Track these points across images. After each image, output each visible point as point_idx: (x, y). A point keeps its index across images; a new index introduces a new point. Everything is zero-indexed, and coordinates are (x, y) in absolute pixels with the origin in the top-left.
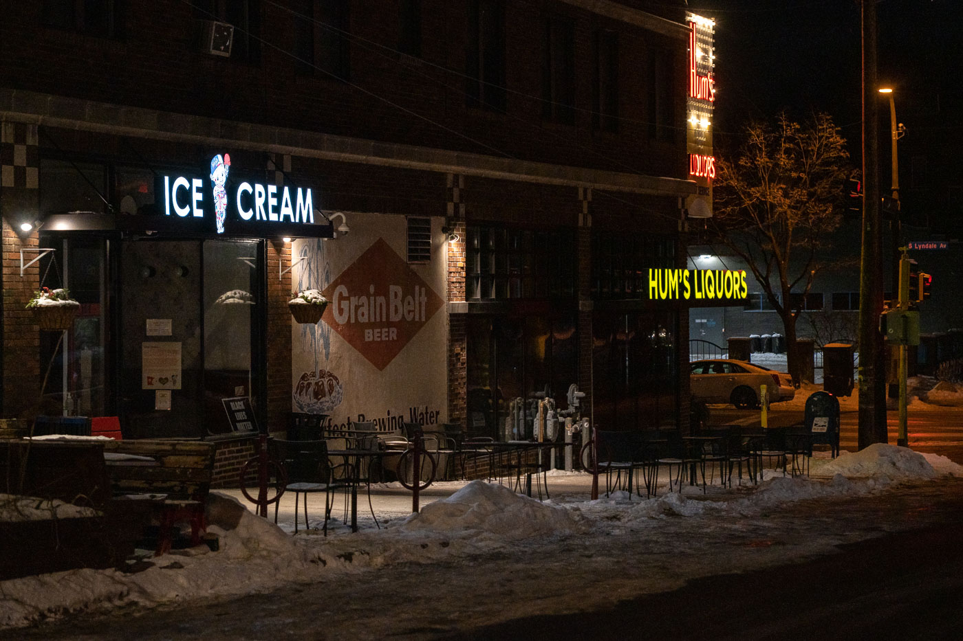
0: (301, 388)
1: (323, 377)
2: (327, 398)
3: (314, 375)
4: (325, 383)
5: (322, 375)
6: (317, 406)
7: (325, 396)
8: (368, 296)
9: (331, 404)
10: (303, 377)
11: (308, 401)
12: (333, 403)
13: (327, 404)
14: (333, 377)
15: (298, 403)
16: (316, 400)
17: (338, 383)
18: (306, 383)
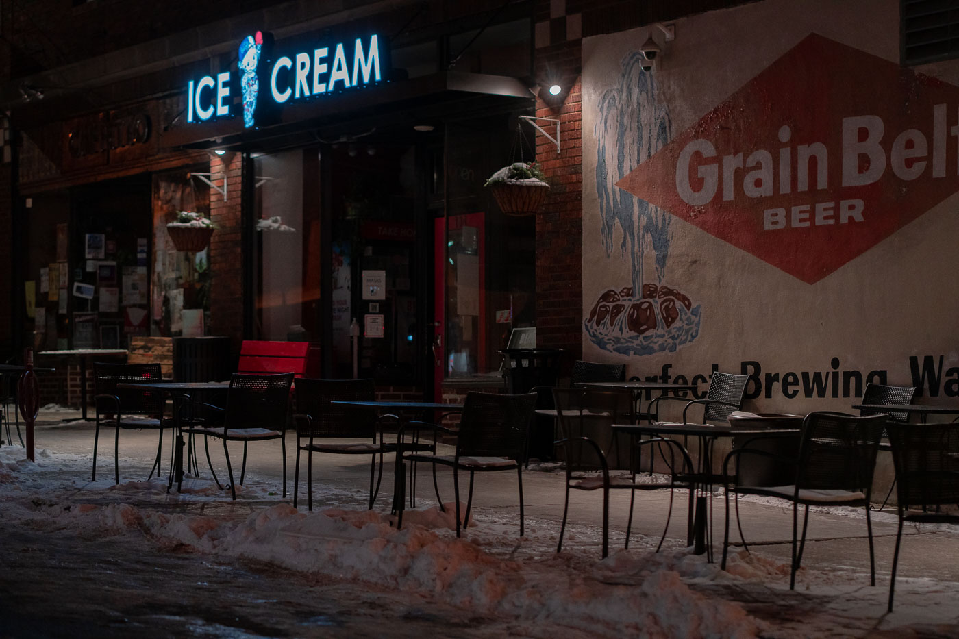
0: (599, 315)
1: (651, 296)
2: (660, 331)
3: (629, 292)
4: (656, 307)
5: (650, 291)
6: (639, 342)
7: (654, 327)
8: (774, 148)
9: (670, 341)
10: (606, 297)
11: (617, 333)
12: (673, 338)
13: (661, 341)
14: (677, 295)
15: (594, 336)
16: (633, 333)
17: (688, 307)
18: (611, 305)
